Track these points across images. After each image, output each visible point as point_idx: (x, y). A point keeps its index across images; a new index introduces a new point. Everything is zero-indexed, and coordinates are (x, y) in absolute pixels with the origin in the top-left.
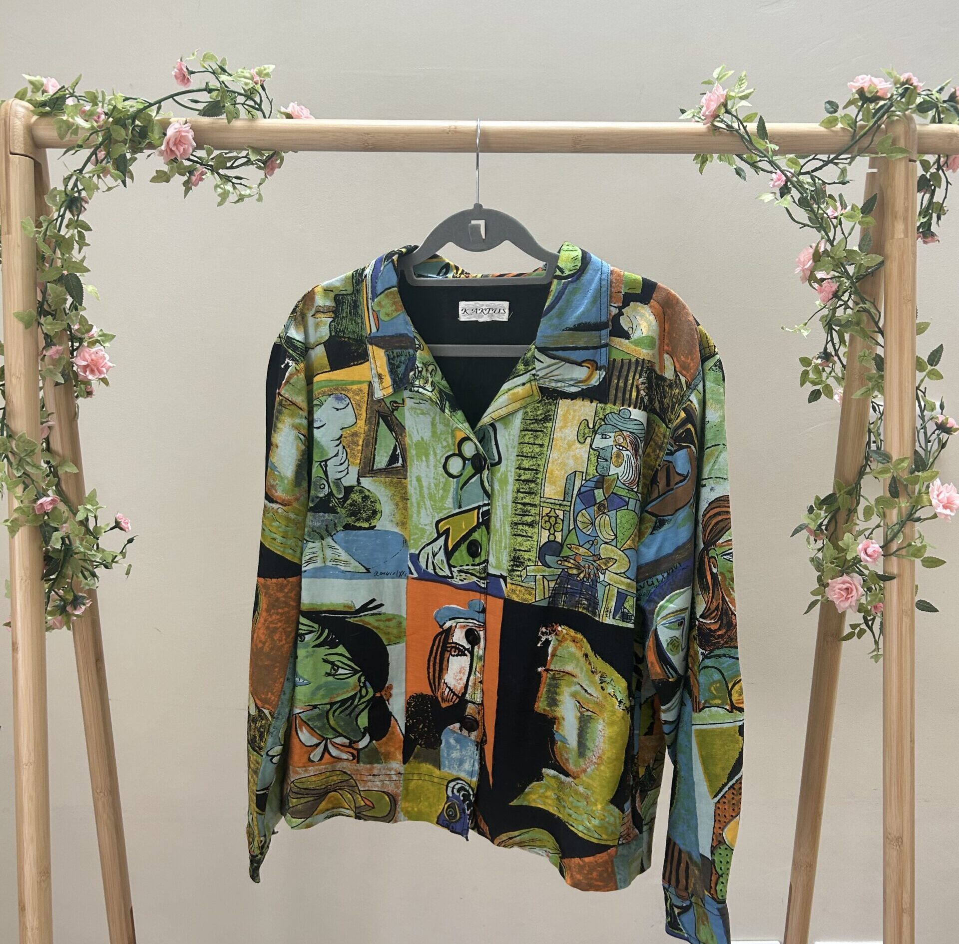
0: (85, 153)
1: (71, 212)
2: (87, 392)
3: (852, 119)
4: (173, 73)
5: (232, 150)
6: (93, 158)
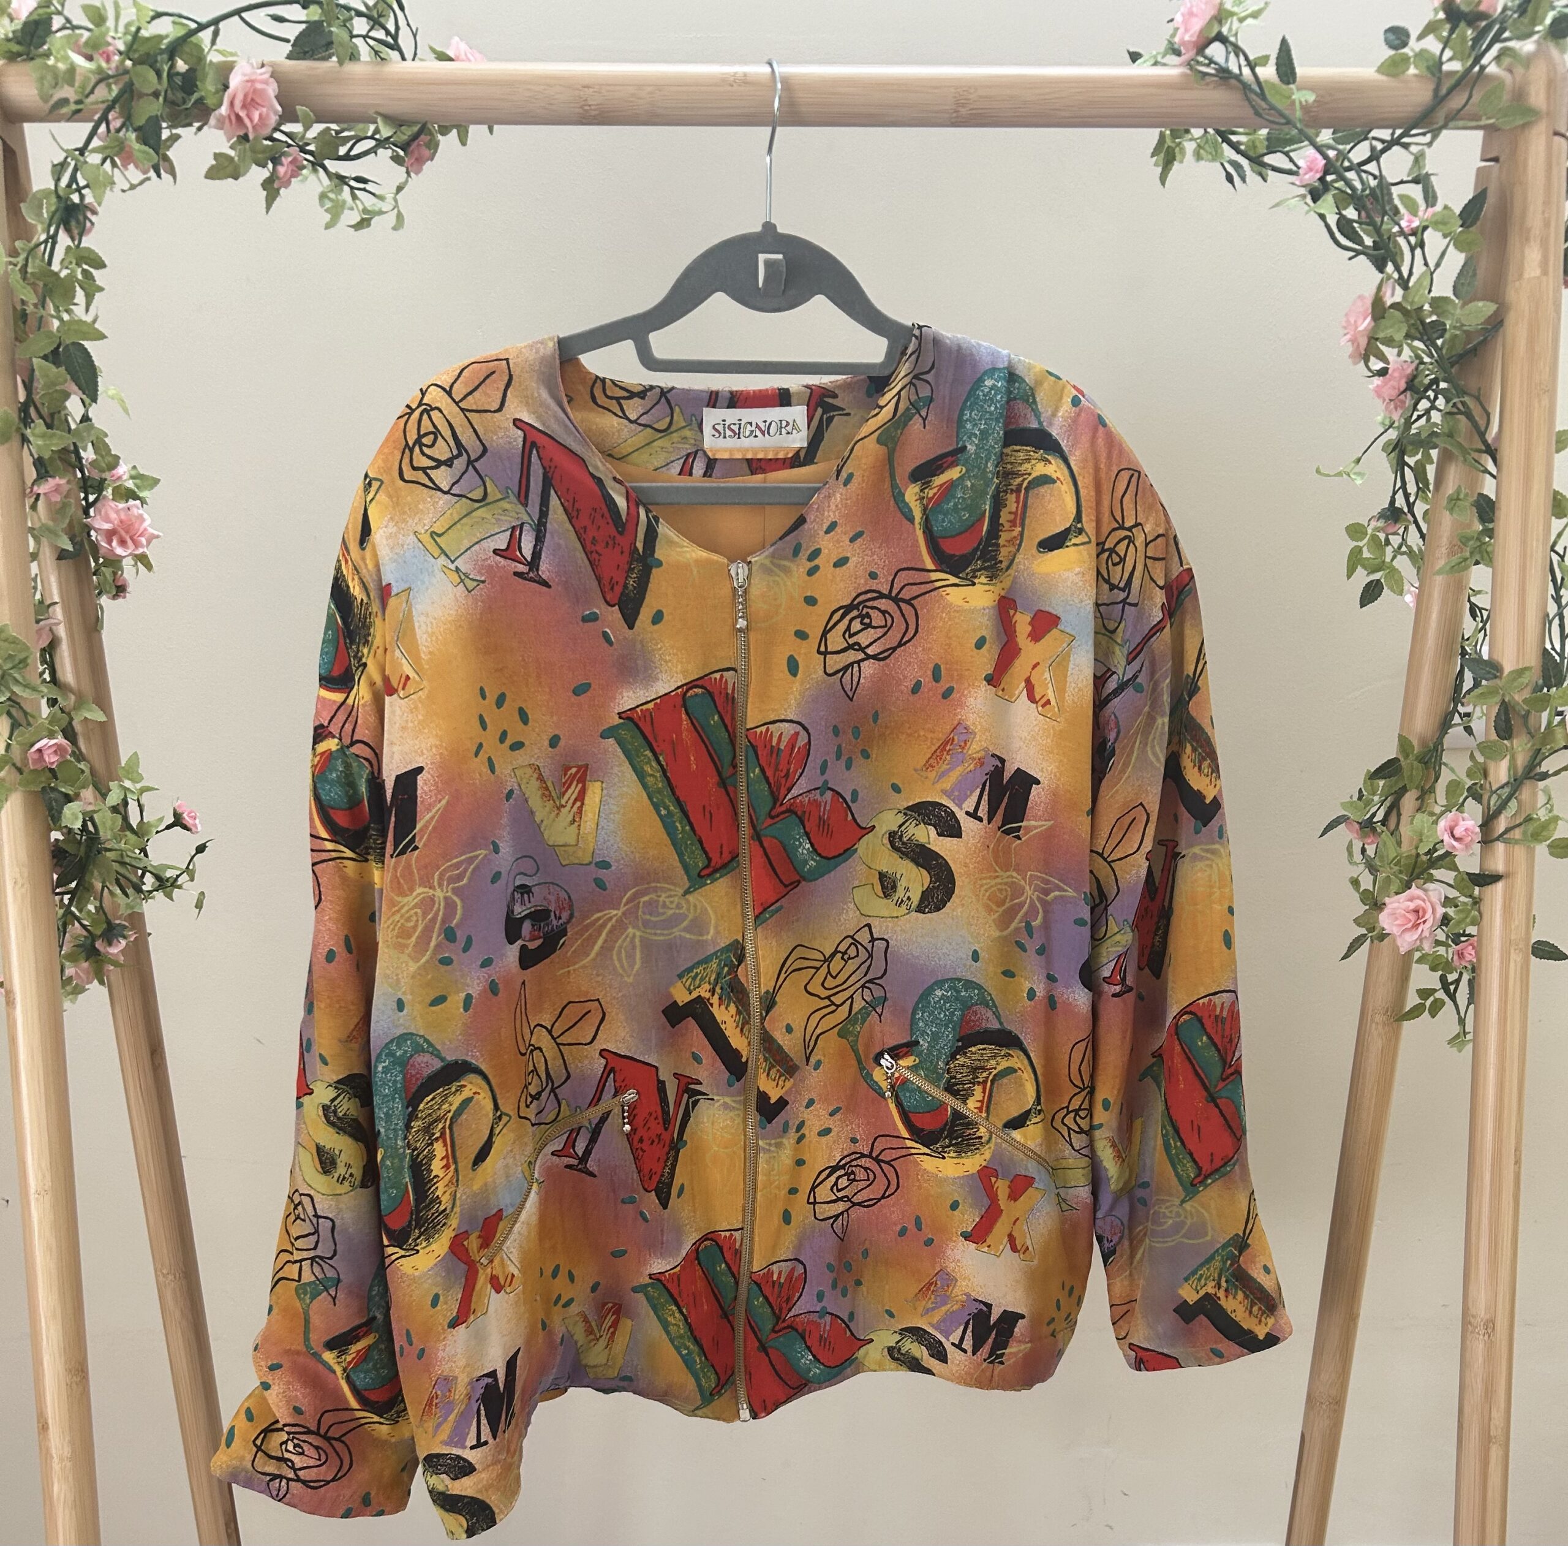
1: (68, 231)
3: (1433, 59)
5: (350, 121)
6: (103, 128)
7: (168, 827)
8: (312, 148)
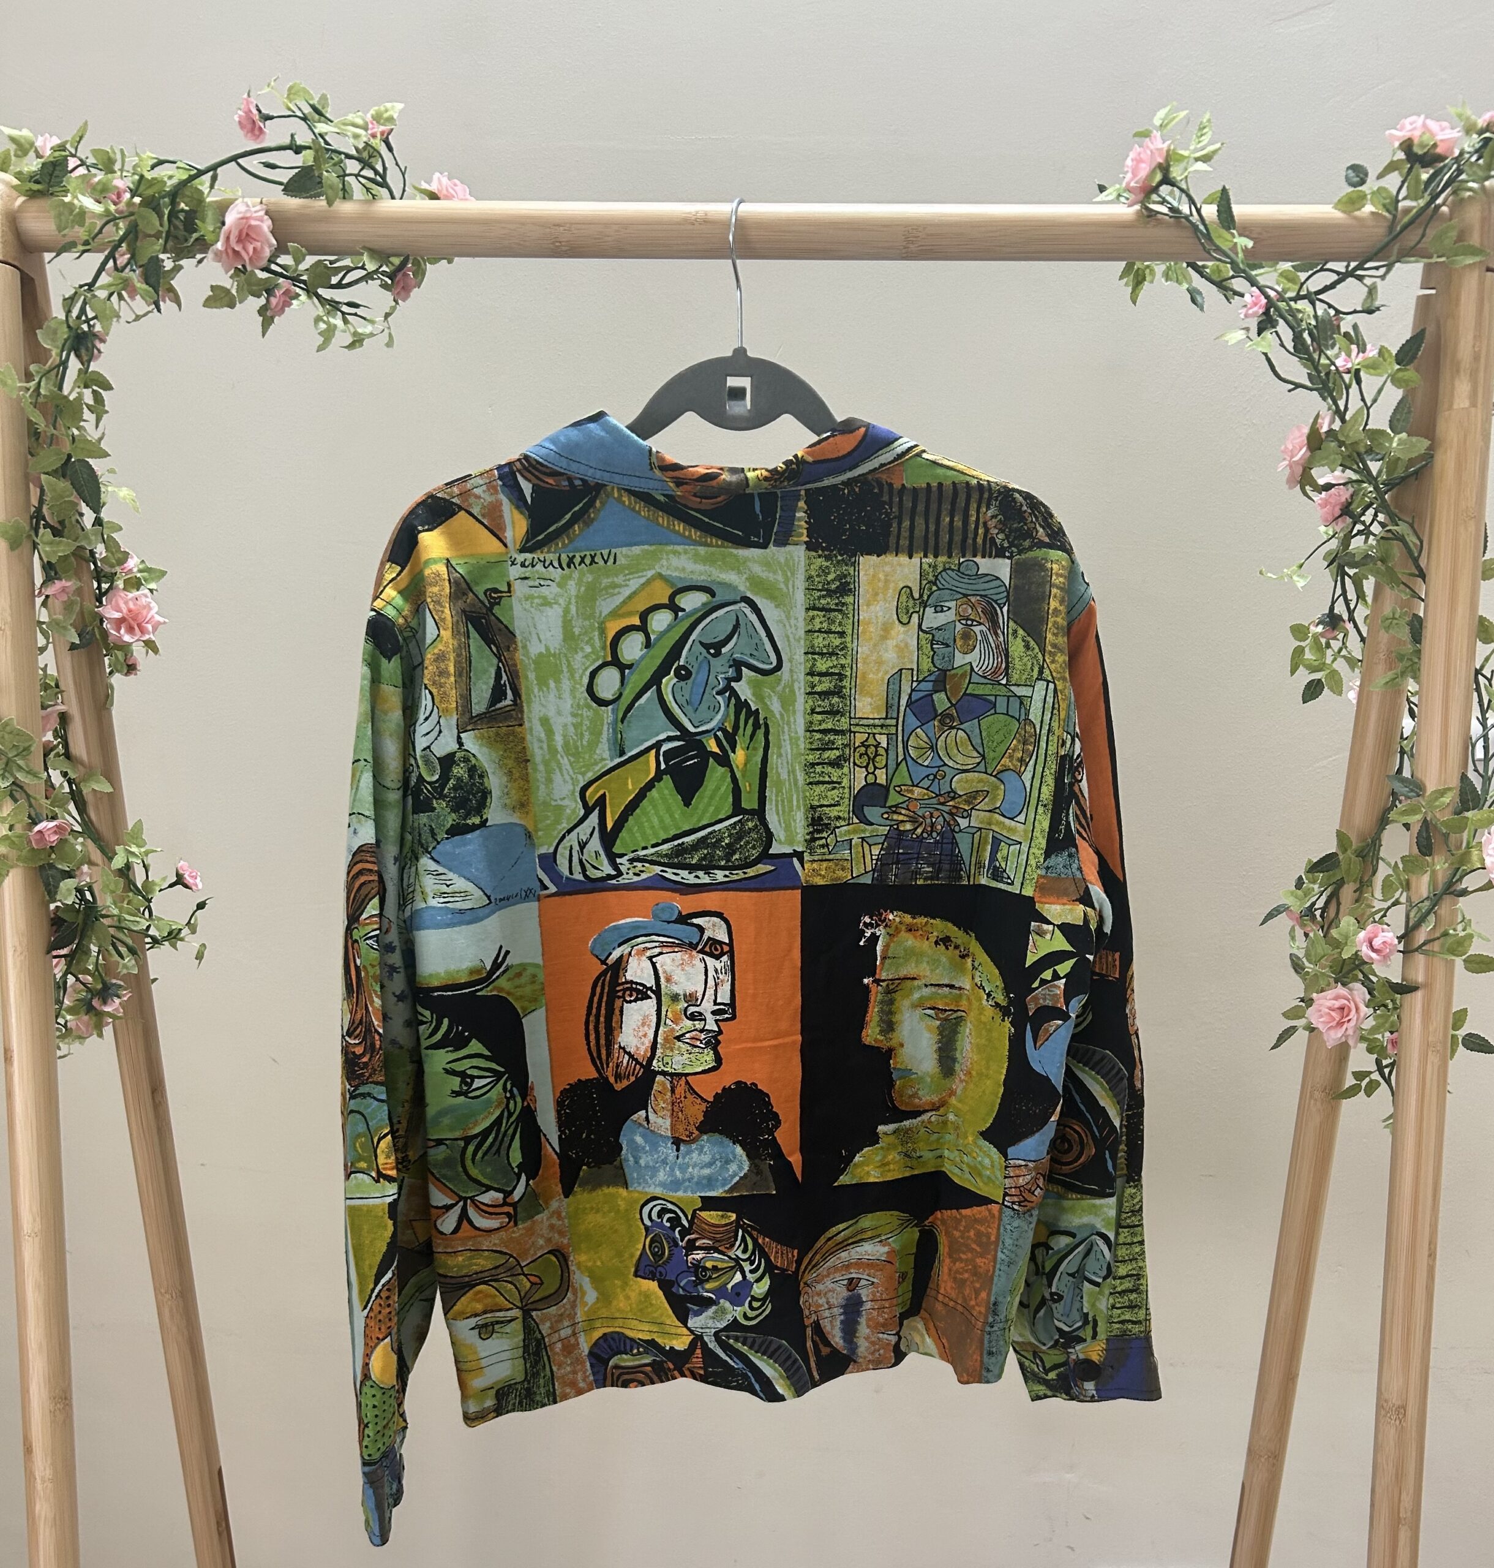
0: (97, 256)
1: (78, 356)
2: (129, 666)
4: (236, 119)
5: (342, 253)
6: (111, 263)
7: (171, 886)
8: (305, 278)
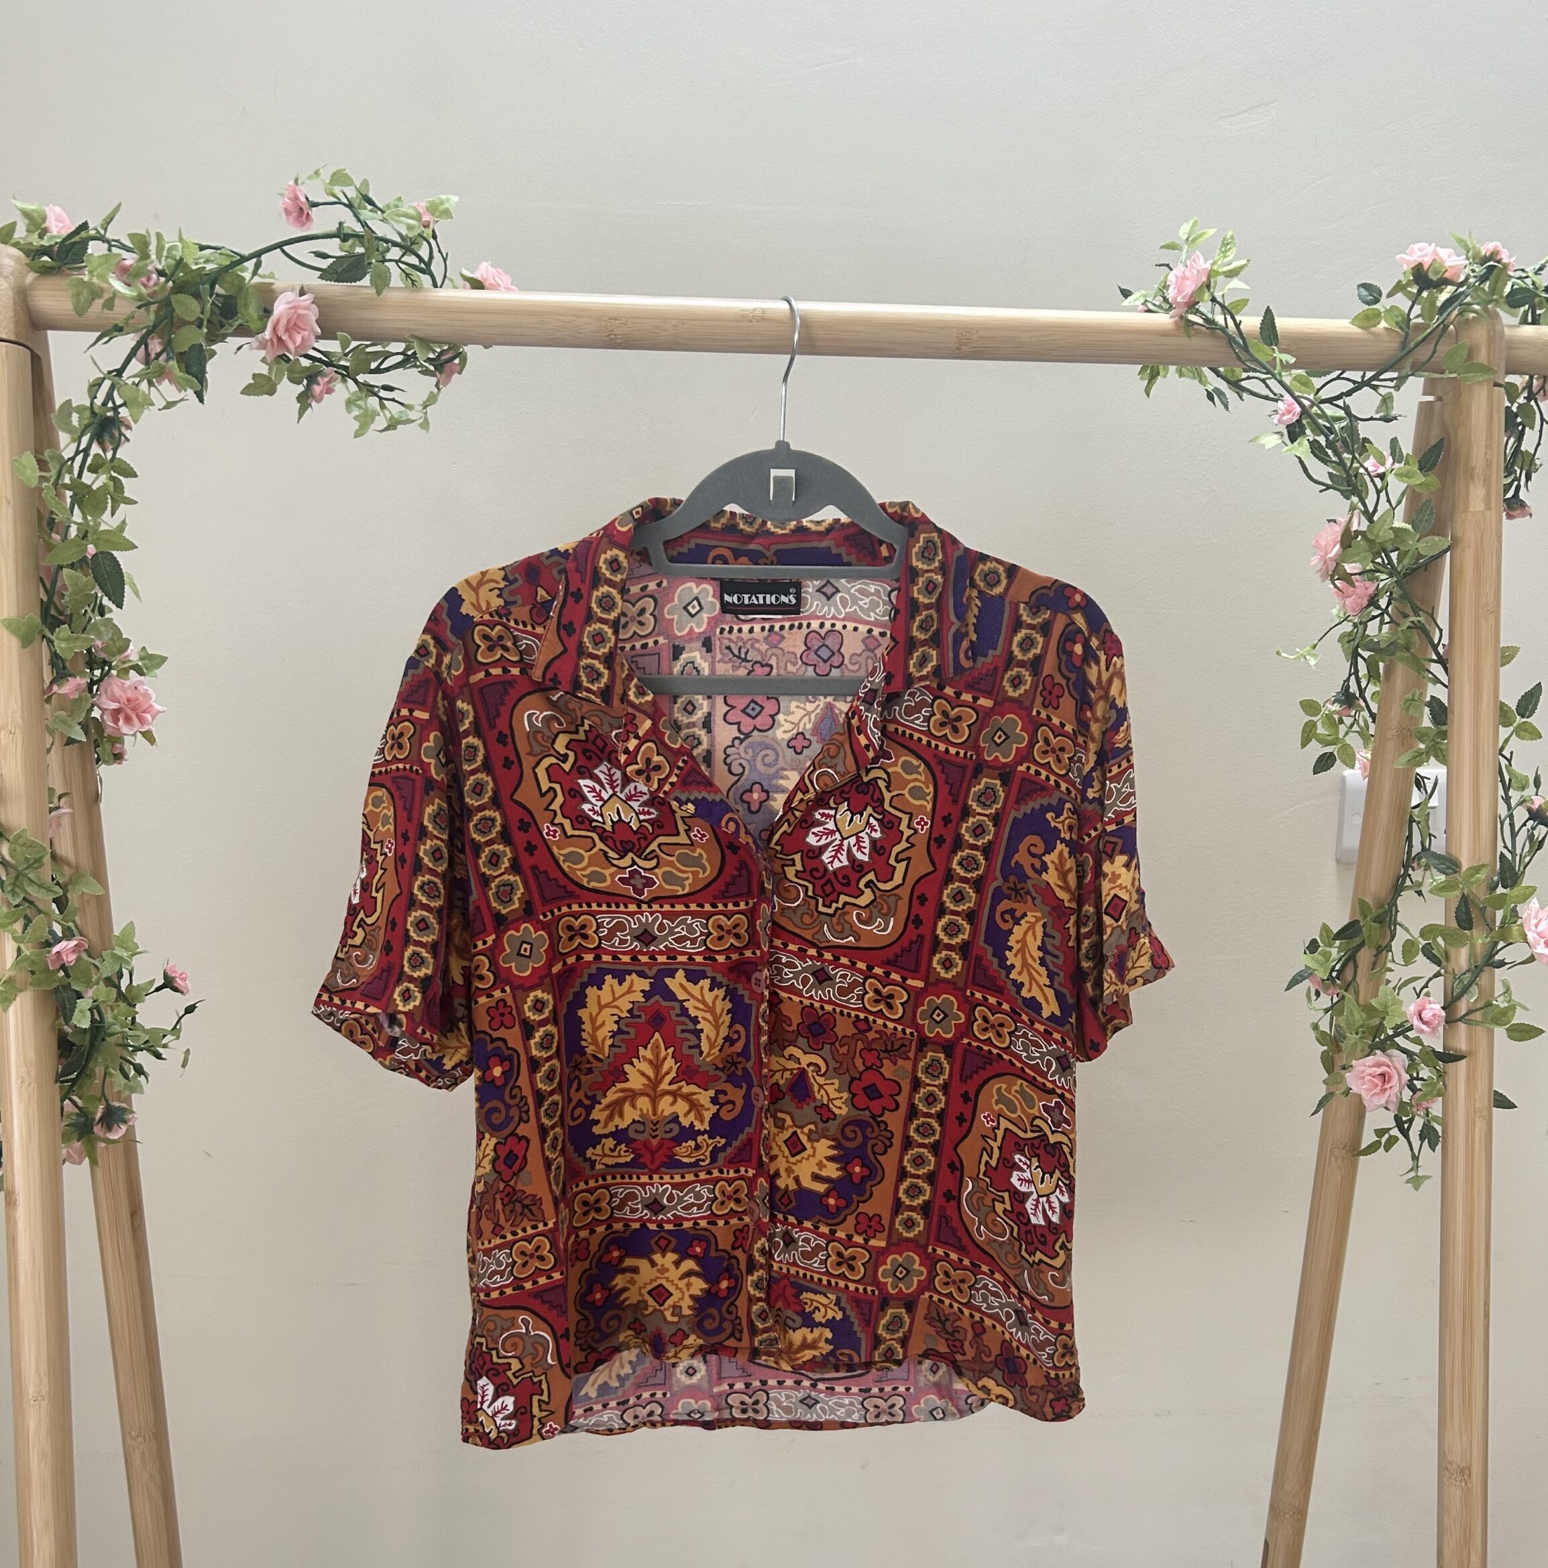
0: (128, 341)
1: (101, 443)
2: (115, 755)
3: (1402, 315)
4: (282, 205)
5: (378, 340)
6: (142, 351)
7: (158, 990)
